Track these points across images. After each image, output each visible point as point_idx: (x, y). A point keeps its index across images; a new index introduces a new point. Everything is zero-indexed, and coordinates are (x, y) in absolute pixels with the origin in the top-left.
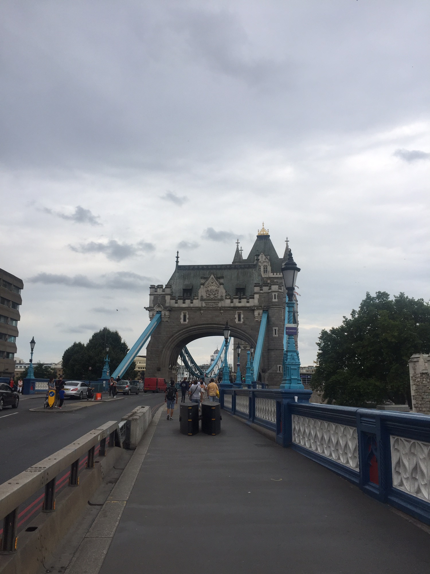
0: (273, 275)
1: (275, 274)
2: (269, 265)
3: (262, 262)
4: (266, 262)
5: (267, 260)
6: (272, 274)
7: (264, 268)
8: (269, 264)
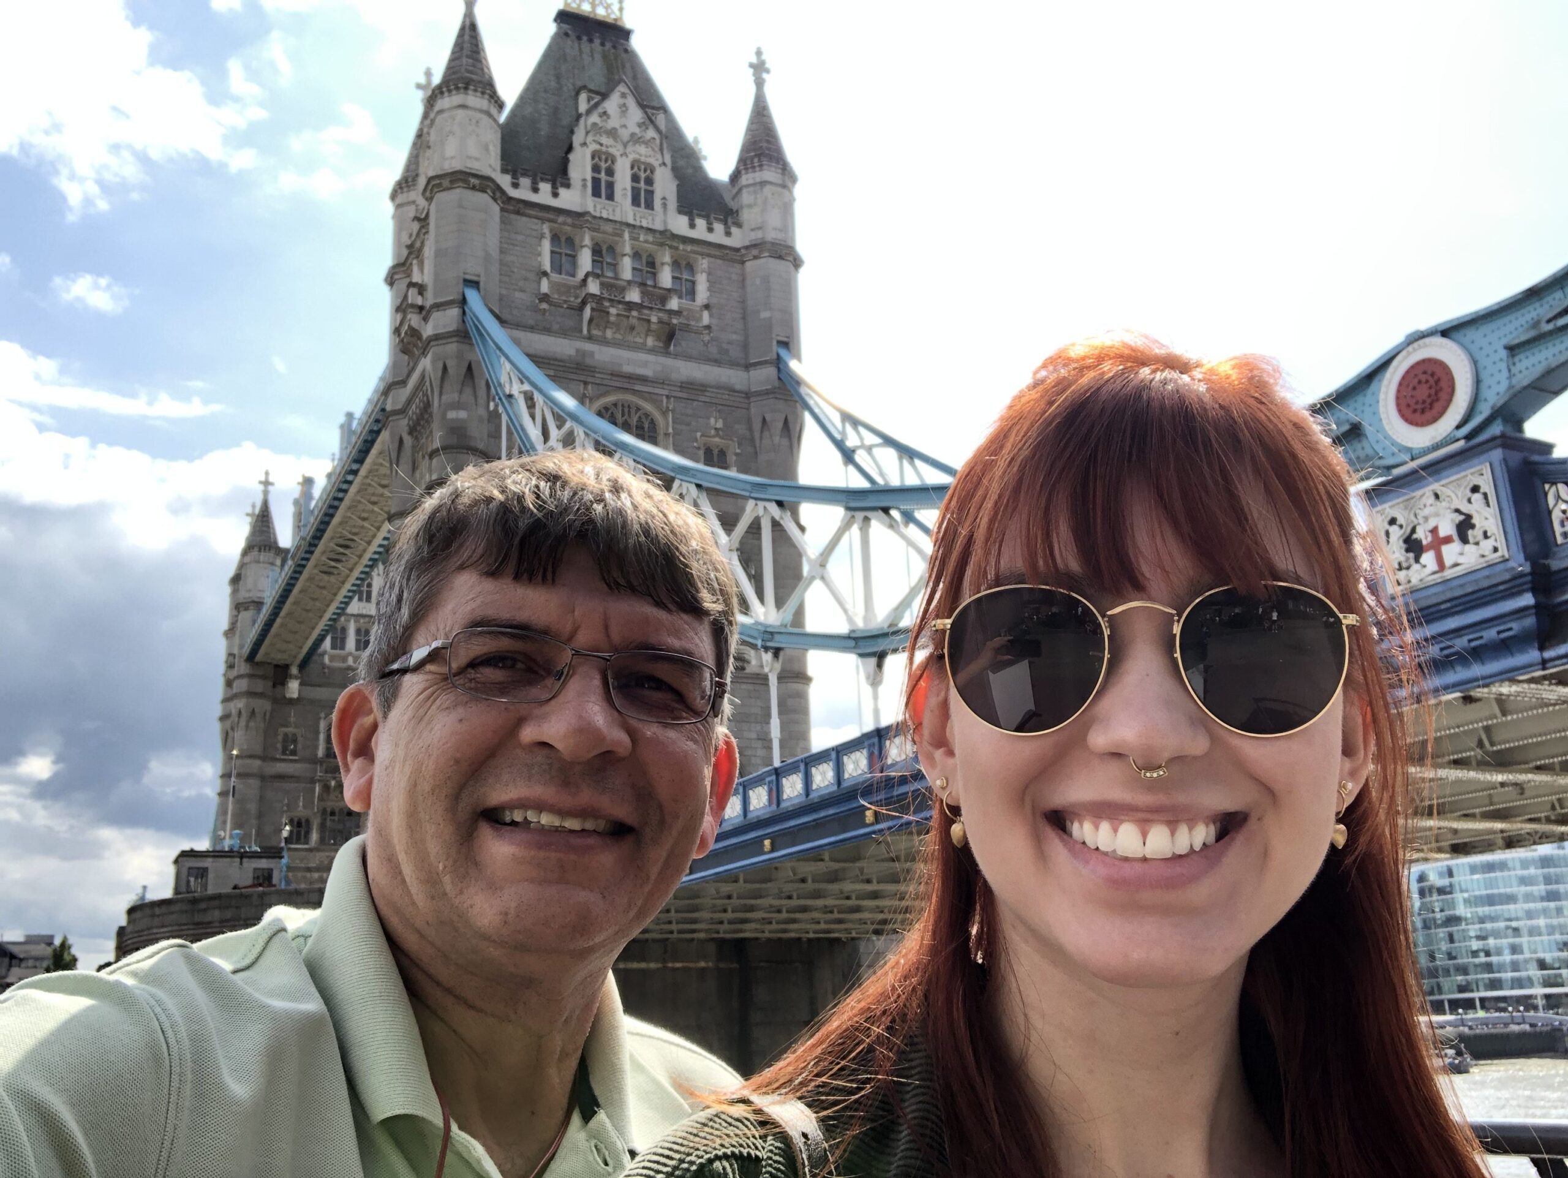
0: (692, 226)
1: (701, 223)
2: (664, 164)
3: (625, 134)
4: (647, 143)
5: (651, 133)
6: (684, 220)
7: (635, 178)
8: (668, 159)
